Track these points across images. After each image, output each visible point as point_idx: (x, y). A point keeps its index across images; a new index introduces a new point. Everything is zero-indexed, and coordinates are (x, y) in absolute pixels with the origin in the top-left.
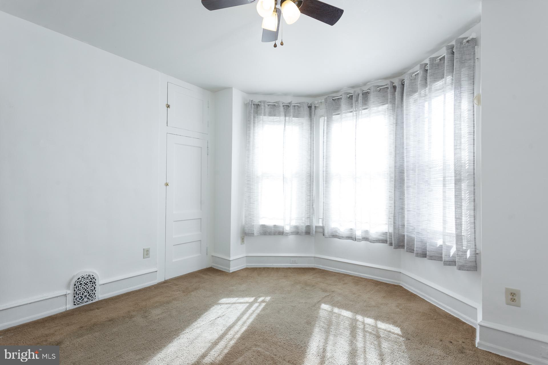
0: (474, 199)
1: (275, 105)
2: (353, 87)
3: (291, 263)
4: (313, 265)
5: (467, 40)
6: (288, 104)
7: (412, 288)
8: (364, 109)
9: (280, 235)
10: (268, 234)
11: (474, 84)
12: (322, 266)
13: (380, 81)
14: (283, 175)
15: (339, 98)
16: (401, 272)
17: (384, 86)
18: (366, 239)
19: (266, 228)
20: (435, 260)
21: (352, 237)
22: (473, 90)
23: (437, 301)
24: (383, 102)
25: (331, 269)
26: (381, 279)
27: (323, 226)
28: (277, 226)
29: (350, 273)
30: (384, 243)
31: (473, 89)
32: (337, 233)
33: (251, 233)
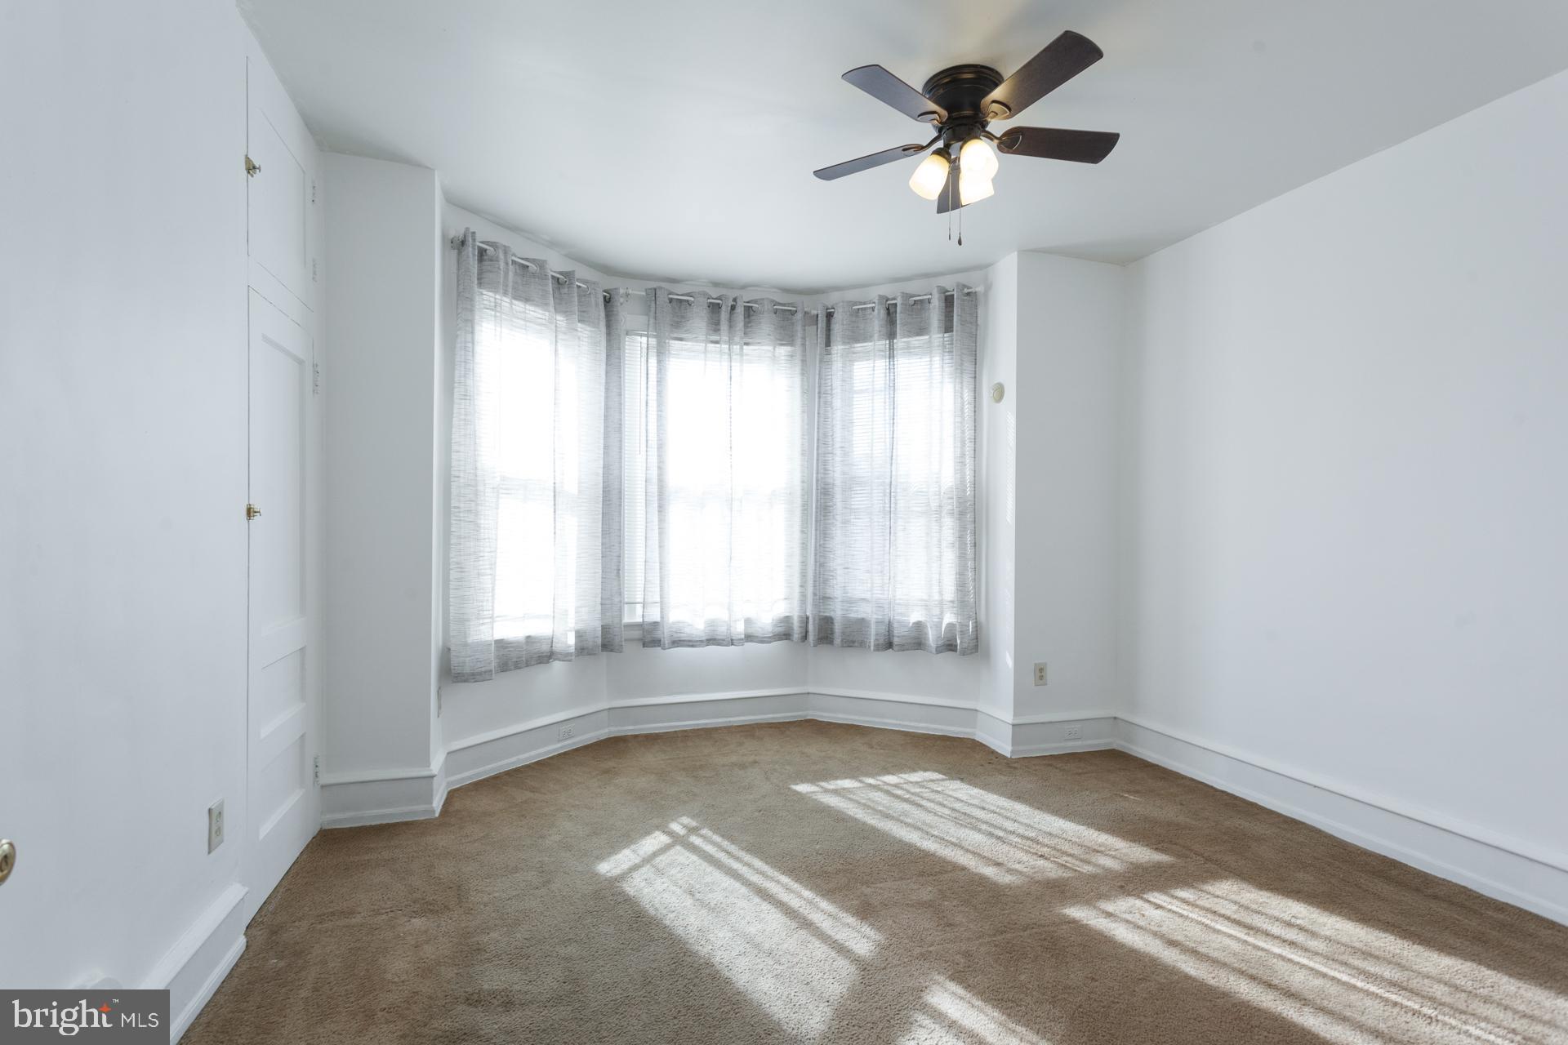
0: (975, 543)
1: (528, 267)
2: (716, 284)
3: (559, 741)
4: (607, 730)
5: (970, 290)
6: (558, 276)
7: (840, 716)
8: (713, 342)
9: (540, 663)
10: (512, 667)
11: (976, 364)
12: (631, 727)
13: (774, 290)
14: (553, 485)
15: (680, 301)
16: (810, 691)
17: (784, 305)
18: (749, 638)
19: (507, 647)
20: (908, 650)
21: (715, 639)
22: (975, 373)
23: (898, 722)
24: (781, 340)
25: (661, 728)
26: (773, 718)
27: (643, 621)
28: (535, 638)
29: (706, 724)
30: (782, 640)
31: (975, 371)
32: (682, 635)
33: (485, 672)
